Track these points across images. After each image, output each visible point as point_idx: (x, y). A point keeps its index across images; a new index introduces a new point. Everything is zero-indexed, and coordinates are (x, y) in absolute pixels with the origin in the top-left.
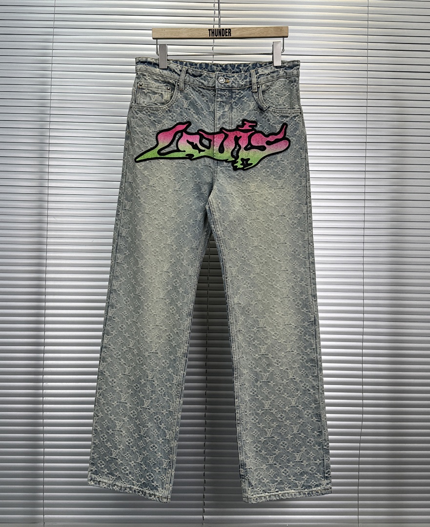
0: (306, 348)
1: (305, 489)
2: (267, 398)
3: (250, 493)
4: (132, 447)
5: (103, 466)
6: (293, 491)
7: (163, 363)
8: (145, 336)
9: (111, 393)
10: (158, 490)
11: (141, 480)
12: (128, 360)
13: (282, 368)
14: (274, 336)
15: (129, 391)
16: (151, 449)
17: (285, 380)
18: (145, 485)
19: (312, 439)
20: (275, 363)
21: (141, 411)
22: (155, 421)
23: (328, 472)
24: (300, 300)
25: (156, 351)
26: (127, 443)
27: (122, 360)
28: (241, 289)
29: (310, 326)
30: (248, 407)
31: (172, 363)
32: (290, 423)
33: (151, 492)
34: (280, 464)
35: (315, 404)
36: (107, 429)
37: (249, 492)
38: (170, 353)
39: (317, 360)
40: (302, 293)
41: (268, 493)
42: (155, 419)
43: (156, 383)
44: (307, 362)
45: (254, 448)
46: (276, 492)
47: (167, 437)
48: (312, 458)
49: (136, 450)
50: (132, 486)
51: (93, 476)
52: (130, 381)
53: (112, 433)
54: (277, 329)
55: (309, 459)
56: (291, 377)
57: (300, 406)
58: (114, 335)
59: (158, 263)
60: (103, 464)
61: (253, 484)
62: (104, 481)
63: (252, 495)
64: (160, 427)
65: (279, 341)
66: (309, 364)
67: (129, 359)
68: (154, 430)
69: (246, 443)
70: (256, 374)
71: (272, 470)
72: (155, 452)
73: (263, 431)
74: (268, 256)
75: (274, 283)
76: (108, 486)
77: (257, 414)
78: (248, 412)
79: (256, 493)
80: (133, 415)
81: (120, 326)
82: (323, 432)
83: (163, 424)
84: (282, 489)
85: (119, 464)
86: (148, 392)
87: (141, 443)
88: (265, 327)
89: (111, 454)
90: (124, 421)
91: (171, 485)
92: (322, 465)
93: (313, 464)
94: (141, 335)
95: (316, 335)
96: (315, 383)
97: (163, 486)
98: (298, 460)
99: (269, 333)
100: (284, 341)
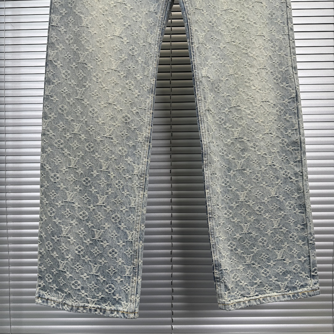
0: (286, 129)
1: (288, 291)
2: (243, 189)
3: (226, 299)
4: (84, 257)
5: (51, 281)
6: (275, 294)
7: (120, 151)
8: (95, 115)
9: (53, 191)
10: (121, 304)
11: (98, 295)
12: (73, 150)
13: (259, 153)
14: (249, 115)
15: (76, 188)
16: (110, 255)
17: (263, 167)
18: (104, 300)
19: (295, 234)
20: (252, 147)
21: (94, 210)
22: (113, 220)
23: (315, 270)
24: (279, 73)
25: (110, 135)
26: (77, 252)
27: (66, 150)
28: (209, 61)
29: (291, 103)
30: (220, 201)
31: (130, 150)
32: (270, 216)
33: (113, 308)
34: (259, 264)
35: (298, 193)
36: (51, 235)
37: (226, 297)
38: (128, 138)
39: (301, 143)
40: (281, 64)
41: (247, 297)
42: (113, 218)
43: (112, 174)
44: (288, 145)
45: (229, 246)
46: (256, 295)
47: (129, 238)
48: (295, 256)
49: (89, 259)
50: (86, 304)
51: (42, 292)
52: (77, 176)
53: (58, 240)
54: (253, 107)
55: (292, 256)
56: (270, 163)
57: (281, 196)
58: (52, 118)
59: (108, 25)
60: (51, 278)
61: (230, 288)
62: (53, 298)
63: (229, 301)
64: (119, 228)
65: (256, 121)
66: (291, 148)
67: (75, 149)
68: (112, 231)
69: (219, 240)
70: (229, 162)
71: (250, 271)
72: (115, 258)
73: (238, 227)
74: (241, 19)
75: (249, 50)
76: (57, 305)
77: (231, 208)
78: (220, 205)
79: (233, 298)
80: (83, 217)
81: (60, 106)
82: (308, 224)
83: (123, 224)
84: (261, 292)
85: (68, 278)
86: (102, 186)
87: (95, 250)
88: (239, 106)
89: (59, 266)
90: (71, 224)
91: (138, 295)
92: (308, 262)
93: (296, 262)
94: (90, 114)
95: (297, 114)
96: (297, 170)
97: (127, 298)
98: (279, 257)
99: (243, 113)
100: (261, 120)
